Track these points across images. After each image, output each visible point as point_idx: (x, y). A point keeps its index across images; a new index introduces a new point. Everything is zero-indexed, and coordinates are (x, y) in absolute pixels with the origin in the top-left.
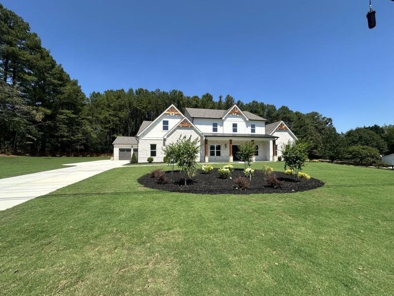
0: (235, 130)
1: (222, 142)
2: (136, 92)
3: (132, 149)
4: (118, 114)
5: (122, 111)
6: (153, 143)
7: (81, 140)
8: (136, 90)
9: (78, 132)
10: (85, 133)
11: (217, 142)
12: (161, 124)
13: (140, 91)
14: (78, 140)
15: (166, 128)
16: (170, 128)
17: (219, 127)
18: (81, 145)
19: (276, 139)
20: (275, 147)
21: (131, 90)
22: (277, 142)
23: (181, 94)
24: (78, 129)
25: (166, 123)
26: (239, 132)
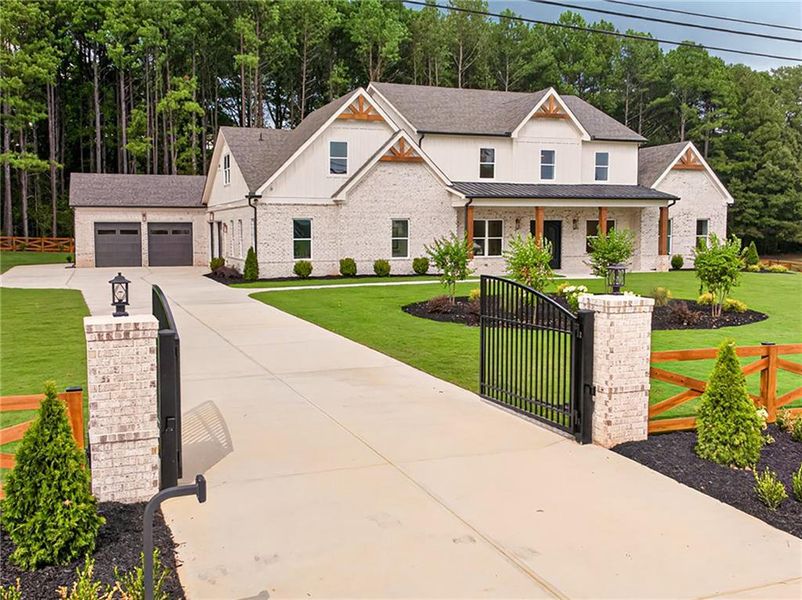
0: (547, 172)
1: (507, 210)
3: (144, 228)
6: (300, 215)
11: (491, 210)
12: (324, 156)
15: (338, 167)
16: (352, 167)
17: (498, 162)
19: (671, 202)
20: (665, 226)
22: (672, 212)
25: (339, 149)
26: (559, 179)
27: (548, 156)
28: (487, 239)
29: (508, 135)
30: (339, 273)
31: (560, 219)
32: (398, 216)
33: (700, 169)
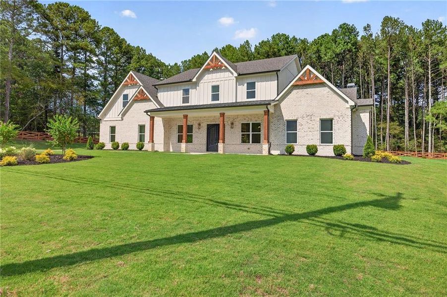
0: (215, 97)
1: (195, 119)
6: (112, 124)
12: (121, 100)
15: (125, 104)
25: (126, 97)
26: (222, 100)
27: (216, 89)
29: (190, 81)
30: (112, 149)
33: (322, 84)
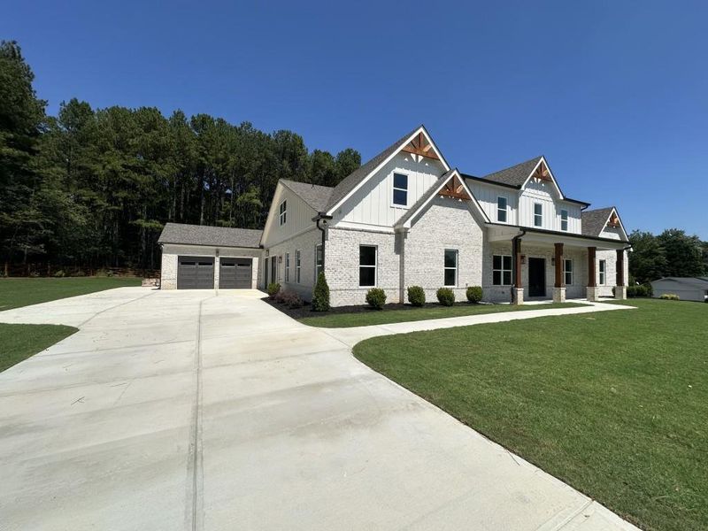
0: (538, 221)
2: (194, 120)
3: (217, 260)
4: (150, 168)
5: (160, 160)
6: (368, 240)
7: (36, 227)
8: (193, 117)
9: (27, 203)
10: (50, 209)
12: (388, 185)
13: (202, 122)
14: (26, 226)
15: (400, 198)
16: (412, 199)
17: (509, 210)
18: (36, 242)
21: (179, 116)
22: (605, 254)
23: (298, 143)
24: (27, 194)
25: (401, 181)
26: (544, 225)
28: (502, 271)
29: (519, 187)
31: (543, 257)
32: (449, 247)
